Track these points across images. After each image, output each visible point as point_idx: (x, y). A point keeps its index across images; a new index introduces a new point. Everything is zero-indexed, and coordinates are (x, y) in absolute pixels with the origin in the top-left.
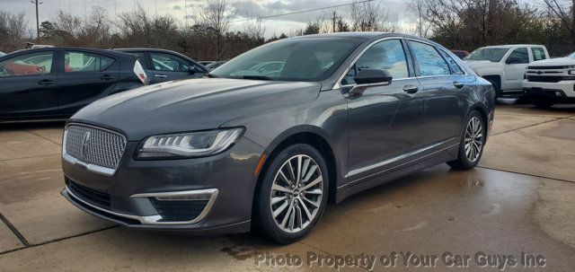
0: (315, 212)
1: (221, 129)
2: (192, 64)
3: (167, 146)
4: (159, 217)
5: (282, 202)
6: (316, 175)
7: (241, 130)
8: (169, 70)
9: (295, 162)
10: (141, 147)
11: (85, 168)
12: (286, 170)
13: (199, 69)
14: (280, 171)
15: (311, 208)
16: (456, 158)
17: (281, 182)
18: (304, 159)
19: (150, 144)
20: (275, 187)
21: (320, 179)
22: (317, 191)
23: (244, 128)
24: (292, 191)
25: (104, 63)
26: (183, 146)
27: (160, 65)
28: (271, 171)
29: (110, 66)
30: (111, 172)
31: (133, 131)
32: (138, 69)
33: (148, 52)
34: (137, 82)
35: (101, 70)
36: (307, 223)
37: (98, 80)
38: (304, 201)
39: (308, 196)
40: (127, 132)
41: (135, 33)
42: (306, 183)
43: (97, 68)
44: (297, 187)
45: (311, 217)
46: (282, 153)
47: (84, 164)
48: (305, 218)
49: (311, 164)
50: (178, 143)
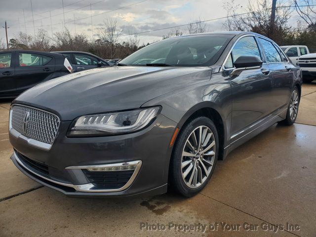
0: (210, 168)
1: (142, 108)
2: (99, 60)
3: (95, 125)
4: (92, 186)
5: (189, 165)
6: (211, 140)
7: (158, 108)
8: (85, 65)
9: (197, 132)
10: (73, 126)
11: (26, 142)
12: (191, 139)
13: (104, 63)
14: (187, 140)
15: (208, 166)
16: (285, 118)
17: (188, 150)
18: (203, 129)
19: (80, 123)
20: (185, 154)
21: (213, 143)
22: (211, 153)
23: (160, 106)
24: (195, 155)
25: (45, 60)
26: (110, 124)
27: (80, 62)
28: (181, 140)
29: (49, 62)
30: (47, 146)
31: (65, 112)
32: (67, 64)
33: (72, 53)
34: (66, 72)
35: (43, 65)
36: (205, 178)
37: (41, 71)
38: (203, 161)
39: (205, 157)
40: (60, 113)
41: (64, 44)
42: (204, 148)
43: (41, 64)
44: (198, 152)
45: (208, 172)
46: (189, 126)
47: (25, 138)
48: (204, 174)
49: (208, 132)
50: (105, 122)
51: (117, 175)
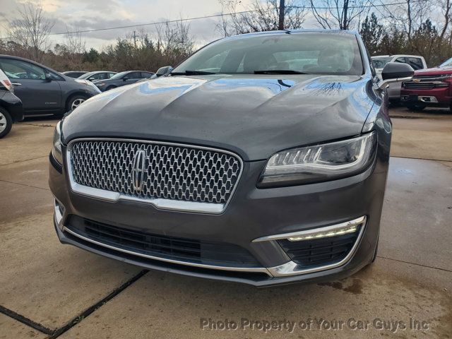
1: (363, 134)
4: (294, 265)
11: (152, 207)
23: (375, 131)
47: (140, 199)
50: (311, 158)
51: (332, 243)
